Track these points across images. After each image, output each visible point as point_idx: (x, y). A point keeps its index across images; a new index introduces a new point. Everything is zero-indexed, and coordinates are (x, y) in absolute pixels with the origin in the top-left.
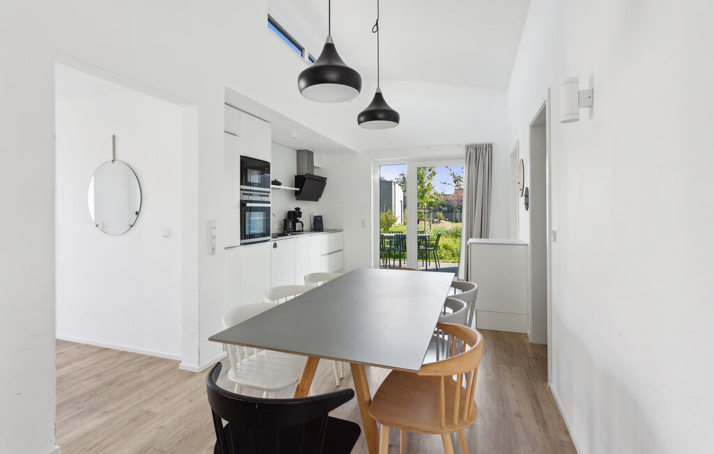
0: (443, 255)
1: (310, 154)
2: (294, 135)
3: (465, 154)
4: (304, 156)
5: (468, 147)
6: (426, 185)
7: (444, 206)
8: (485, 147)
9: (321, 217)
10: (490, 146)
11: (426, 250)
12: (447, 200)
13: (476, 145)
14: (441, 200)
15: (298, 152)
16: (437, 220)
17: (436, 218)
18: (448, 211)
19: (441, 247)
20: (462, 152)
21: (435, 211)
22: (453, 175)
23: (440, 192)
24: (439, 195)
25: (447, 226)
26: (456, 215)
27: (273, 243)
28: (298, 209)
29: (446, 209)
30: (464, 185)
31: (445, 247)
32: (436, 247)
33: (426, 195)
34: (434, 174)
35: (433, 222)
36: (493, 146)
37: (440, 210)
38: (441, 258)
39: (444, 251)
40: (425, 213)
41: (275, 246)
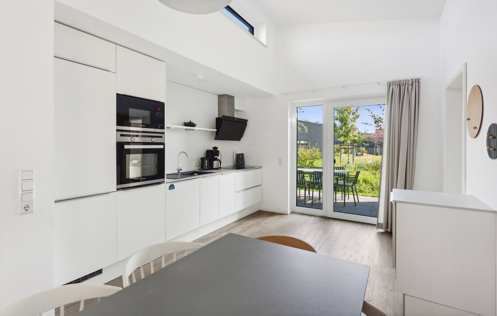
0: (362, 188)
1: (231, 98)
2: (201, 77)
3: (386, 92)
4: (225, 100)
5: (390, 85)
6: (349, 126)
7: (366, 142)
8: (410, 83)
9: (242, 155)
10: (418, 81)
11: (344, 185)
12: (368, 138)
13: (400, 81)
14: (363, 138)
15: (220, 96)
16: (360, 153)
17: (360, 151)
18: (370, 147)
19: (361, 181)
20: (383, 90)
21: (358, 147)
22: (373, 116)
23: (363, 132)
24: (362, 134)
25: (369, 159)
26: (376, 150)
27: (169, 185)
28: (215, 148)
29: (368, 144)
30: (385, 125)
31: (365, 181)
32: (355, 180)
33: (349, 134)
34: (357, 117)
35: (357, 155)
36: (421, 81)
37: (363, 146)
38: (361, 191)
39: (364, 185)
40: (349, 149)
41: (172, 187)
